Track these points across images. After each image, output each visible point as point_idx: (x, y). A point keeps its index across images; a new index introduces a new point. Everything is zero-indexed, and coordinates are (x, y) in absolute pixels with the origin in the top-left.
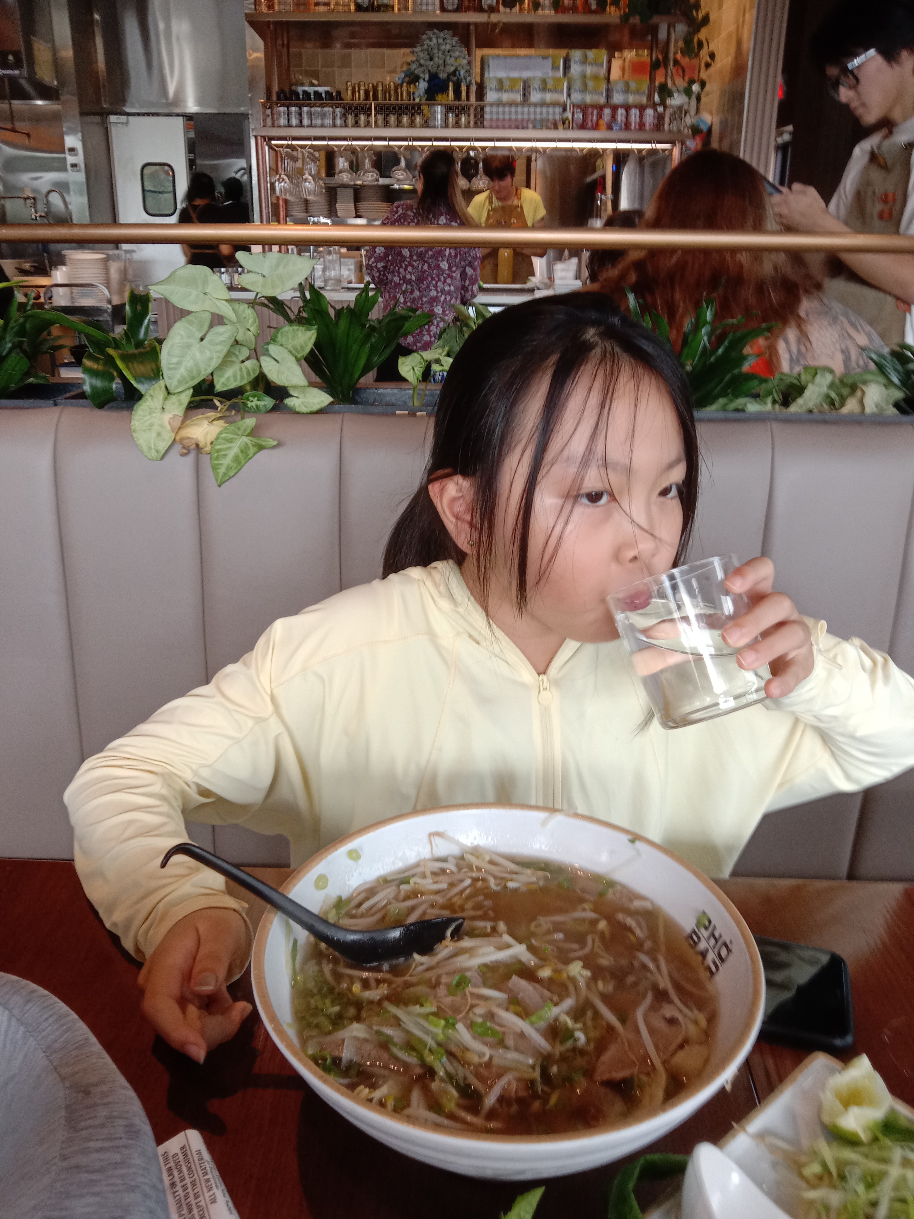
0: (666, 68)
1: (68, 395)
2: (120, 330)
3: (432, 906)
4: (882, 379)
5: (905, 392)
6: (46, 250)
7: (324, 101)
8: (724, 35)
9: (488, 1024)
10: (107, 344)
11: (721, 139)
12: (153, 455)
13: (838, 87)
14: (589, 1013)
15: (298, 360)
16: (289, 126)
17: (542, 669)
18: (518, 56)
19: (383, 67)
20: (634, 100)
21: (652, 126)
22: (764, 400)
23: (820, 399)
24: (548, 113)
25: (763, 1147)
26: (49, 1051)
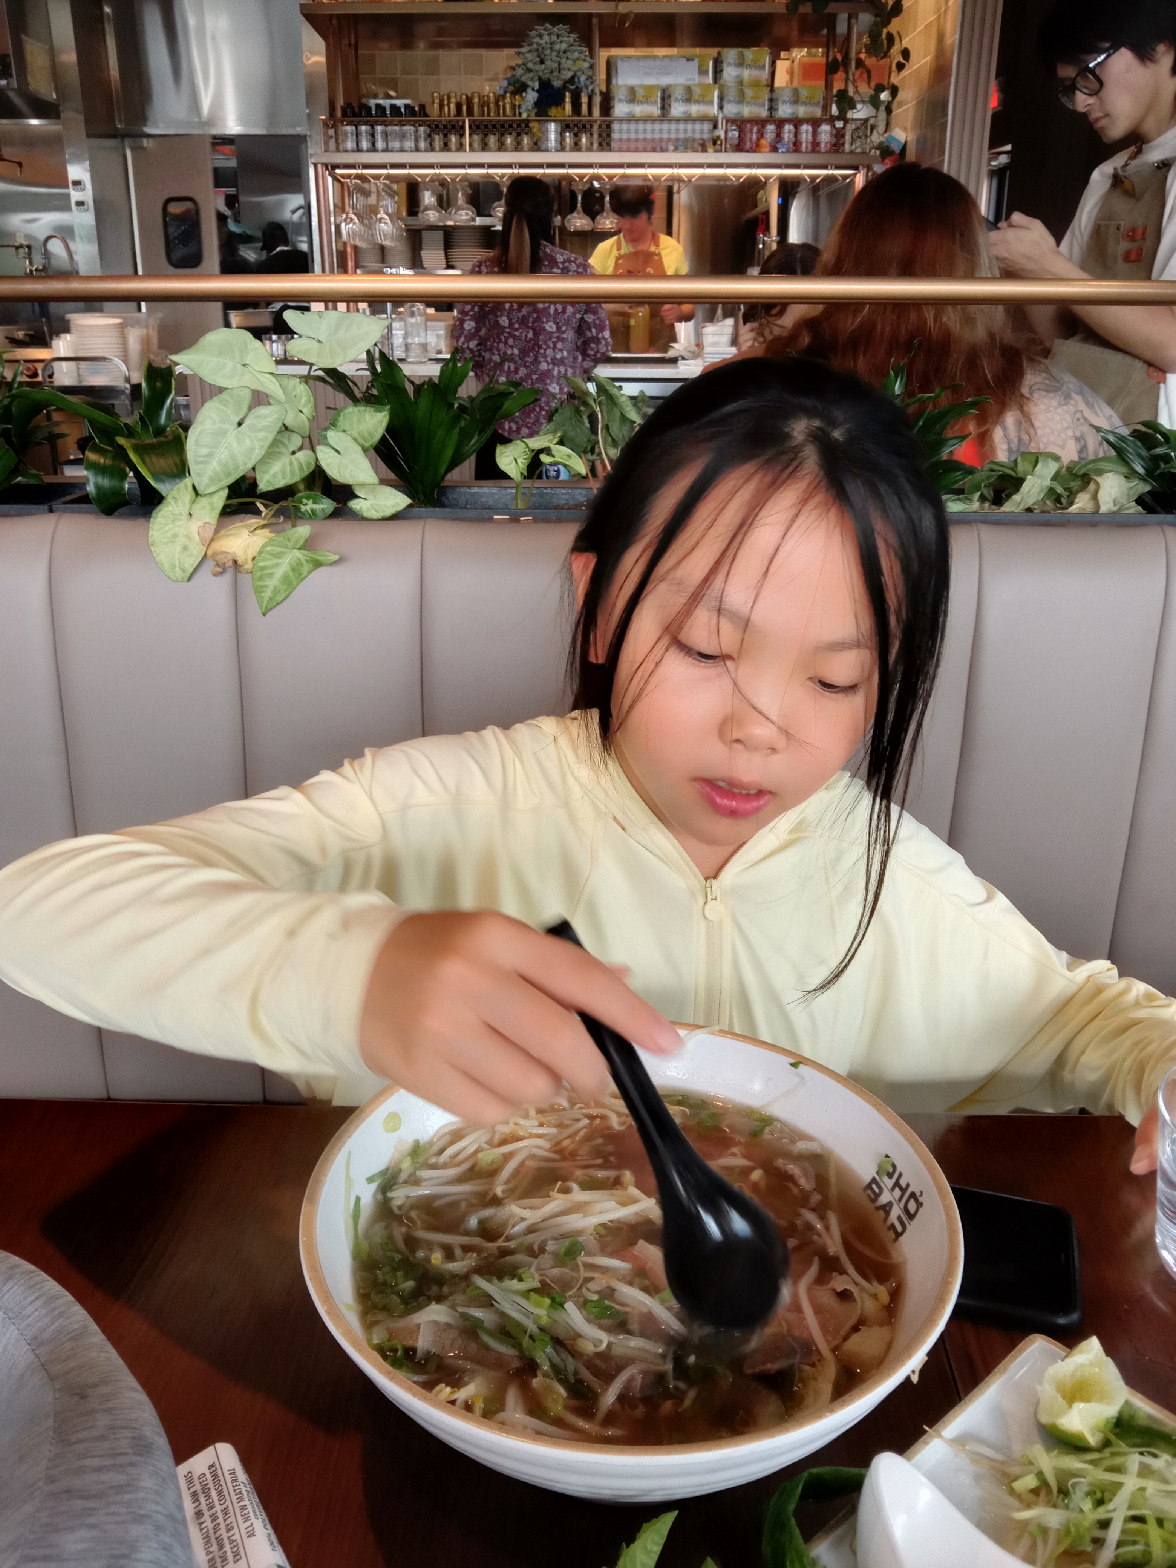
0: (846, 70)
1: (68, 498)
2: (137, 413)
4: (1123, 469)
5: (1152, 485)
6: (44, 312)
7: (404, 118)
8: (921, 27)
9: (607, 1302)
10: (118, 431)
12: (177, 575)
13: (1074, 92)
15: (365, 450)
16: (359, 149)
17: (712, 874)
18: (655, 57)
19: (480, 73)
20: (805, 112)
21: (829, 146)
22: (970, 497)
23: (1042, 495)
24: (694, 131)
25: (964, 1455)
26: (35, 1343)
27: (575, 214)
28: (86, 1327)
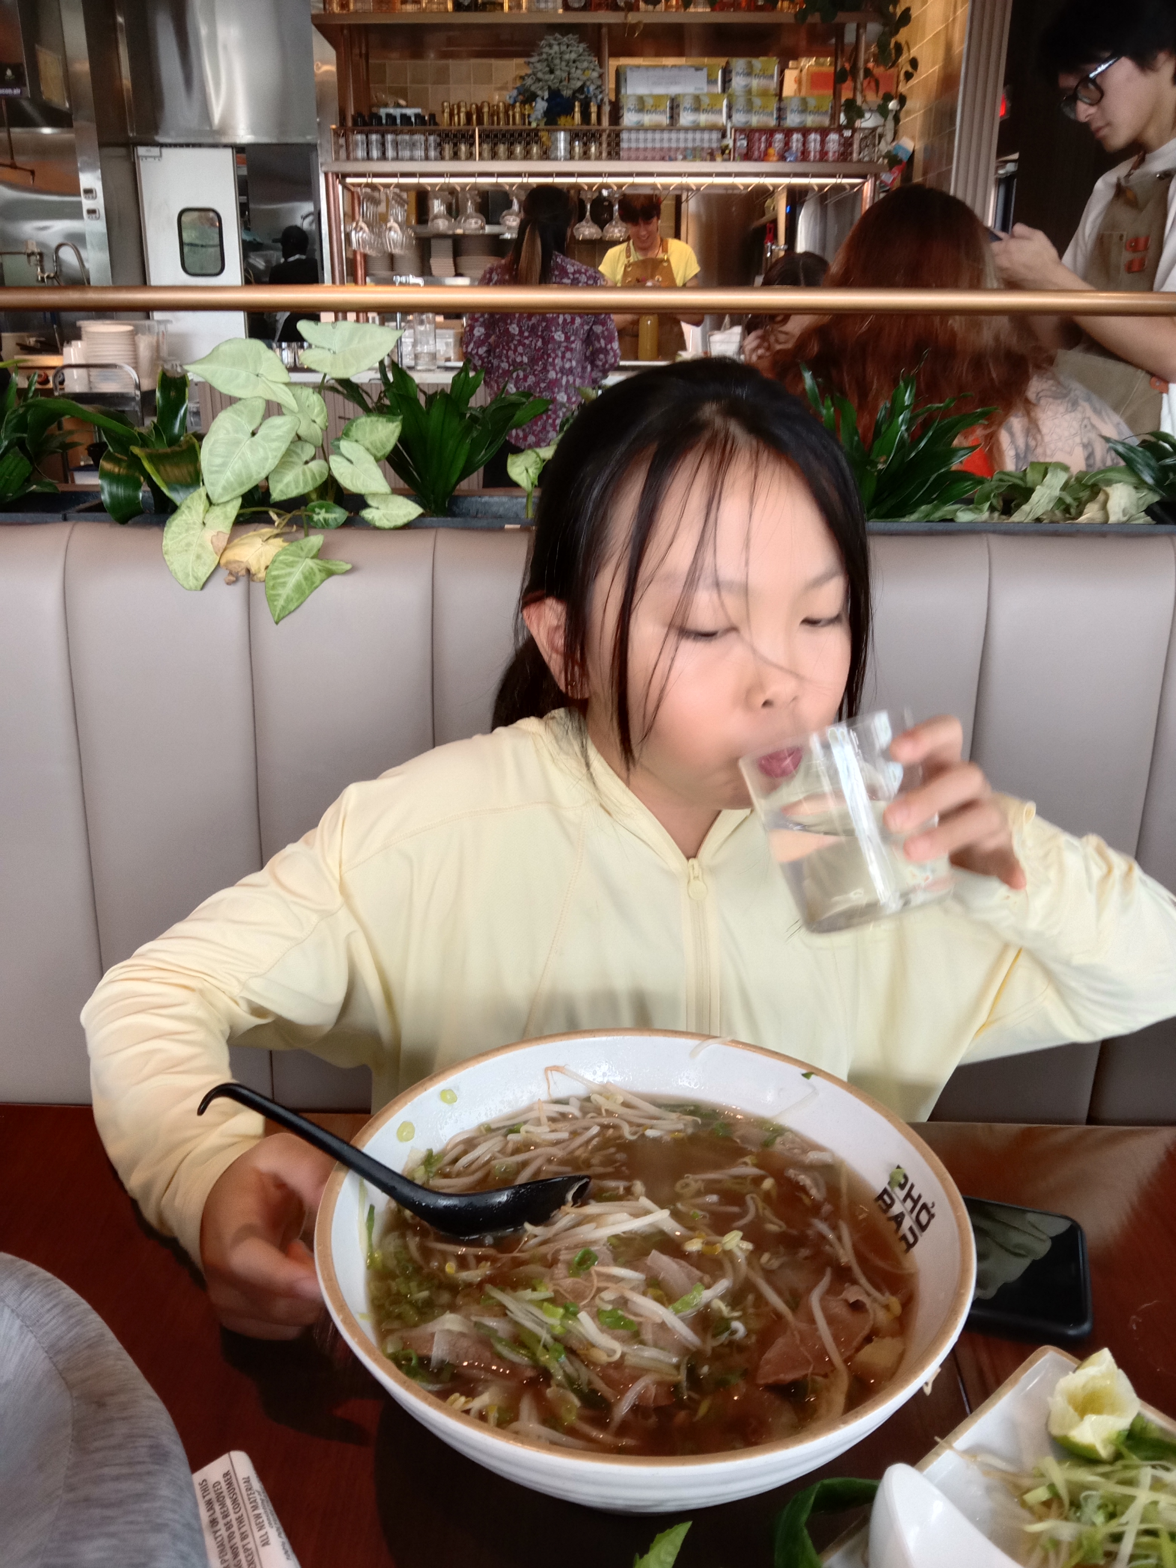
0: (855, 80)
1: (82, 506)
2: (150, 421)
3: (549, 1161)
4: (1133, 480)
5: (1161, 495)
6: (55, 320)
7: (414, 127)
8: (929, 36)
9: (620, 1312)
10: (132, 440)
11: (925, 173)
12: (191, 583)
13: (1075, 103)
14: (751, 1298)
15: (377, 460)
16: (369, 158)
17: (691, 853)
18: (664, 67)
19: (489, 80)
20: (813, 122)
21: (837, 154)
22: (979, 507)
23: (1051, 505)
24: (702, 140)
25: (975, 1467)
26: (53, 1351)
27: (584, 223)
28: (102, 1335)
